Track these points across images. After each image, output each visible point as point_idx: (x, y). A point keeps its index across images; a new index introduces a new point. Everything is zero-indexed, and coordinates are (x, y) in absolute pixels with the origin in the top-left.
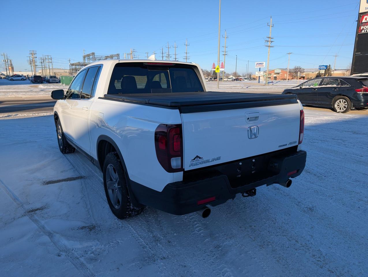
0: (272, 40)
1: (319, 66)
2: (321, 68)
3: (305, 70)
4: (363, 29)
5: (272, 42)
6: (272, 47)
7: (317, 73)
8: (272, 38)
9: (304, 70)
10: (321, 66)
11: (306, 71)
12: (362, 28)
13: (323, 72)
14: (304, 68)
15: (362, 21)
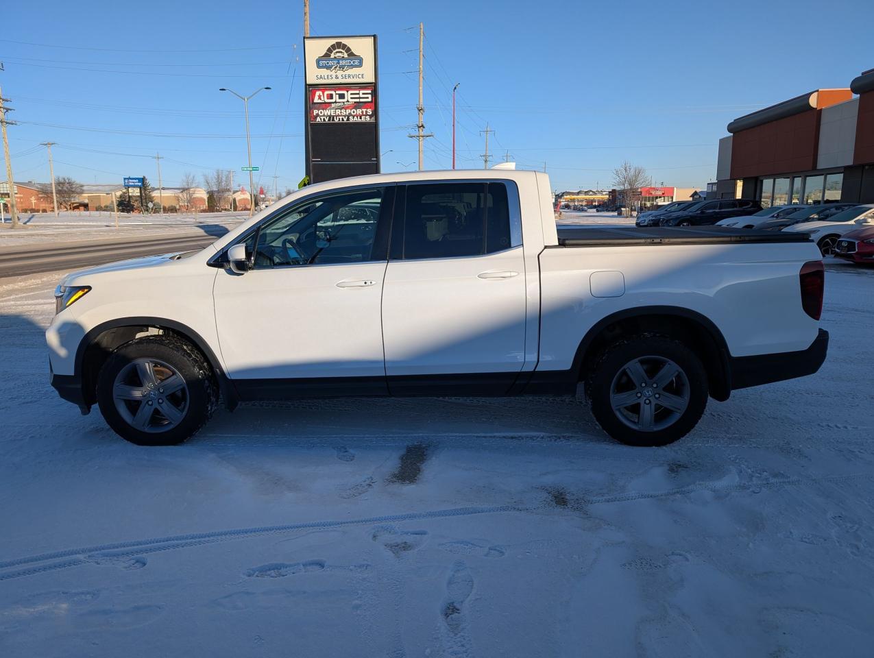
0: (7, 105)
1: (125, 179)
2: (130, 184)
3: (85, 188)
4: (318, 115)
5: (7, 110)
6: (12, 124)
7: (119, 194)
8: (7, 101)
9: (82, 186)
10: (129, 178)
11: (88, 190)
12: (315, 112)
13: (135, 192)
14: (82, 183)
15: (313, 100)
